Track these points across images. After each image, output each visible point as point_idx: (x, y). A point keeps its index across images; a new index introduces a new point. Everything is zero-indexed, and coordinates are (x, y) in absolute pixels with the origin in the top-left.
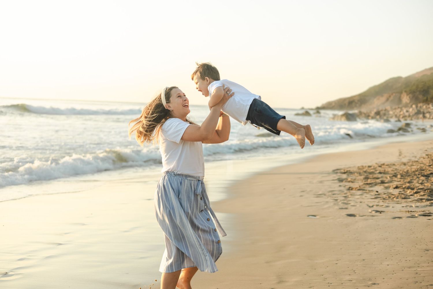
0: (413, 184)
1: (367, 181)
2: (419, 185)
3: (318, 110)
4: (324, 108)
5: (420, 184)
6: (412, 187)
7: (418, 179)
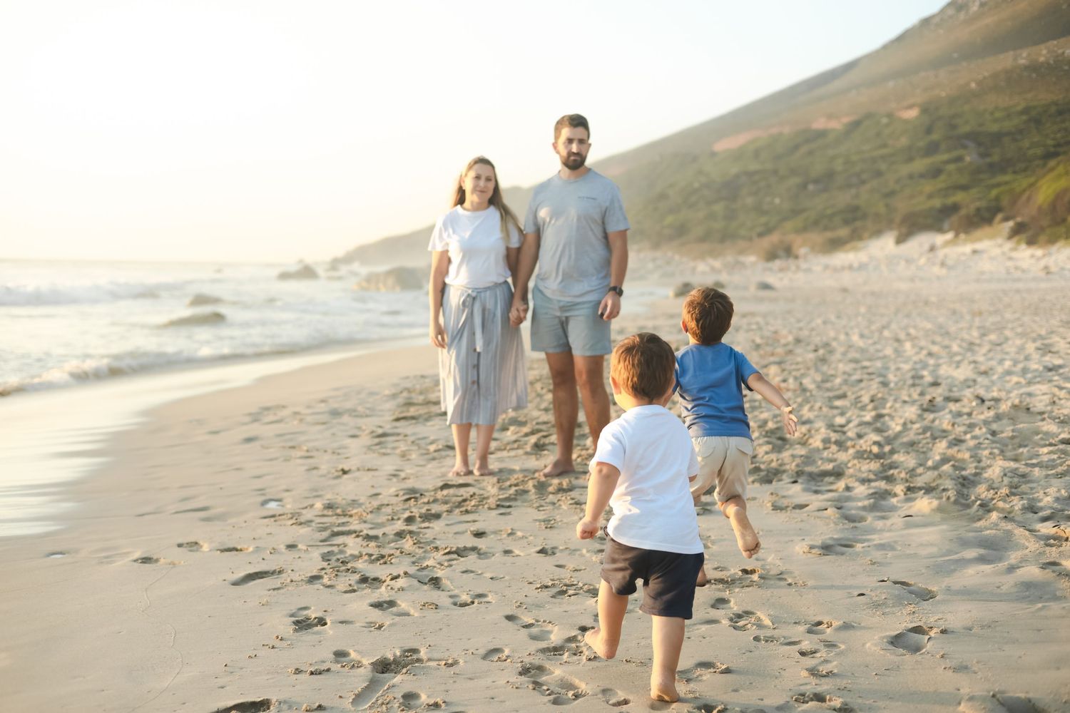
0: (525, 411)
1: (408, 411)
2: (540, 413)
3: (335, 264)
4: (348, 259)
5: (543, 412)
6: (522, 419)
7: (538, 399)
